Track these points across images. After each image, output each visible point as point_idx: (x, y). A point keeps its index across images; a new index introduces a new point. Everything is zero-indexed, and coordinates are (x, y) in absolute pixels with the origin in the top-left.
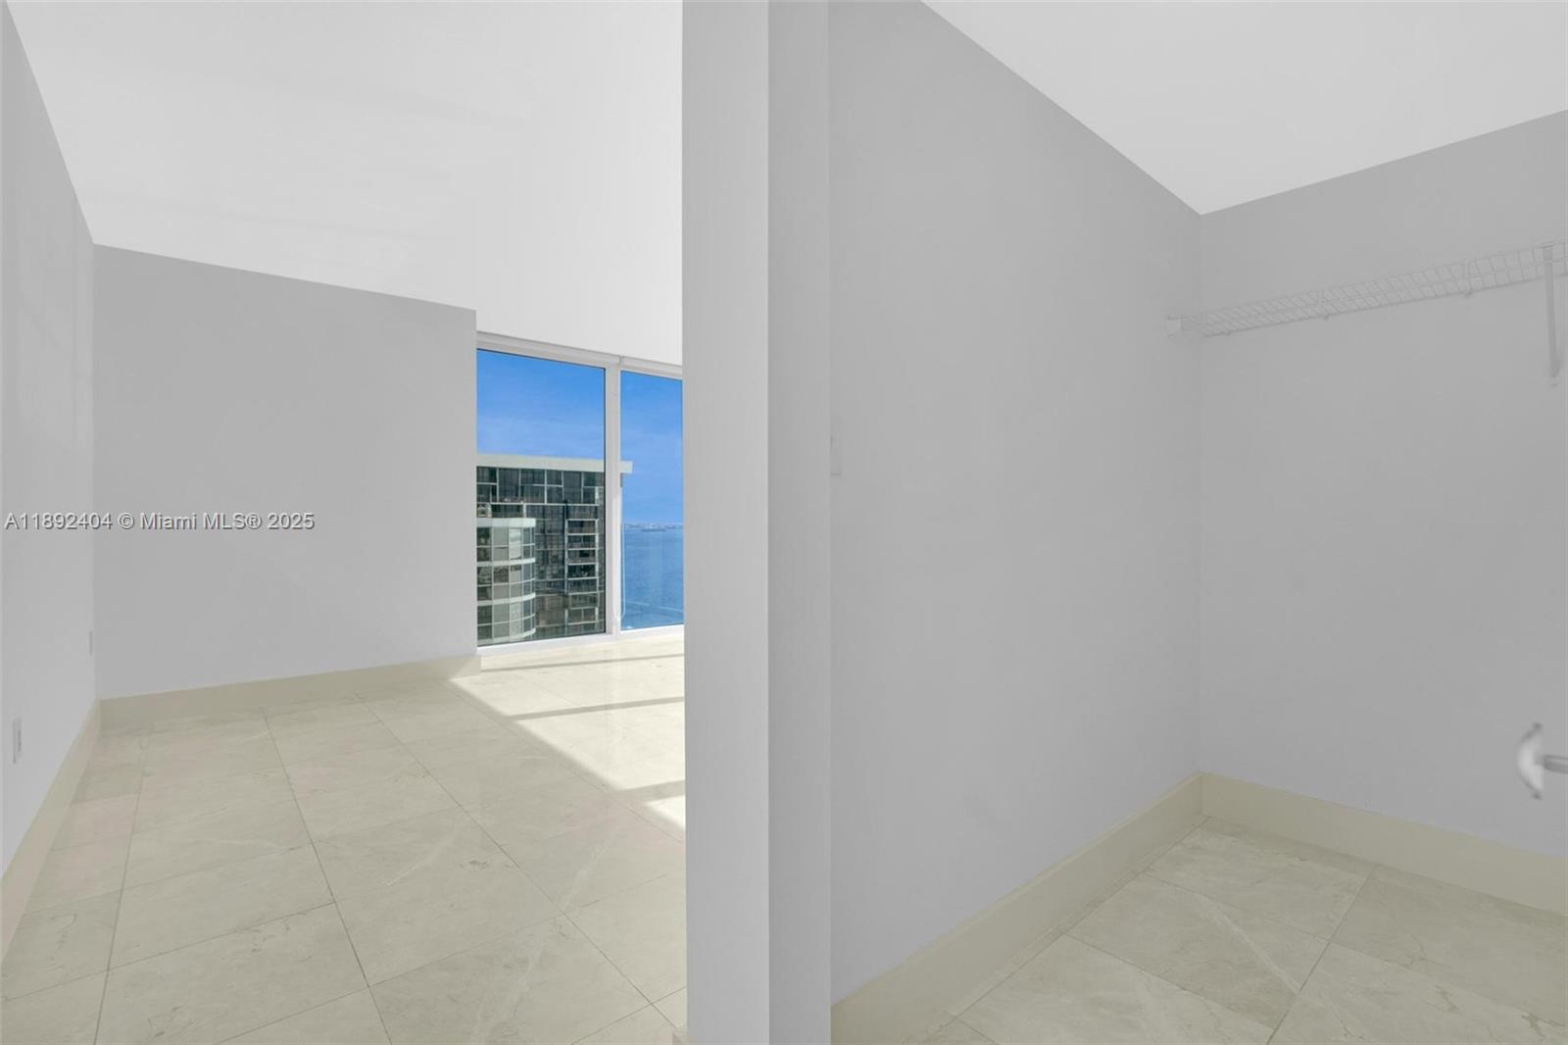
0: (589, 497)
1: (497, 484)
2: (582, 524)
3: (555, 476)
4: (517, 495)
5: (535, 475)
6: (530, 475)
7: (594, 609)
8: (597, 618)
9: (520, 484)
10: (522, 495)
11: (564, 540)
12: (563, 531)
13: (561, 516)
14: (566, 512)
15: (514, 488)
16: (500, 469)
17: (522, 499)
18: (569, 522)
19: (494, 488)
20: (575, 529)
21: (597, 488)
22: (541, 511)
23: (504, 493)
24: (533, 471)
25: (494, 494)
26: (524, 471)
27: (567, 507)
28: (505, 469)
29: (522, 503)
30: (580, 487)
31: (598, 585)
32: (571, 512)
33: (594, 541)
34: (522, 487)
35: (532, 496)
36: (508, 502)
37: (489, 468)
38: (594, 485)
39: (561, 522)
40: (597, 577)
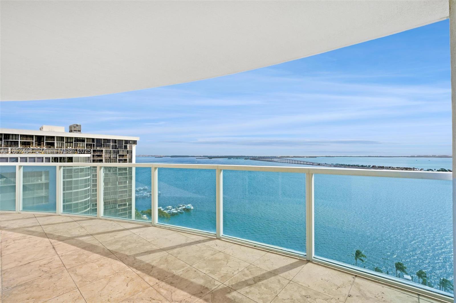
0: (126, 147)
1: (95, 143)
2: (123, 156)
3: (115, 141)
4: (102, 147)
5: (108, 141)
6: (106, 141)
7: (127, 181)
8: (128, 184)
9: (103, 143)
10: (103, 147)
11: (117, 160)
12: (117, 158)
13: (116, 153)
14: (118, 152)
15: (101, 144)
16: (96, 139)
17: (103, 148)
18: (119, 155)
19: (94, 145)
20: (121, 157)
21: (128, 145)
22: (109, 152)
23: (97, 146)
24: (107, 140)
25: (94, 146)
26: (104, 139)
27: (118, 150)
28: (98, 139)
29: (103, 149)
30: (123, 144)
31: (128, 174)
32: (119, 152)
33: (127, 161)
34: (103, 144)
35: (106, 147)
36: (98, 148)
37: (92, 138)
38: (127, 144)
39: (116, 155)
40: (128, 172)
